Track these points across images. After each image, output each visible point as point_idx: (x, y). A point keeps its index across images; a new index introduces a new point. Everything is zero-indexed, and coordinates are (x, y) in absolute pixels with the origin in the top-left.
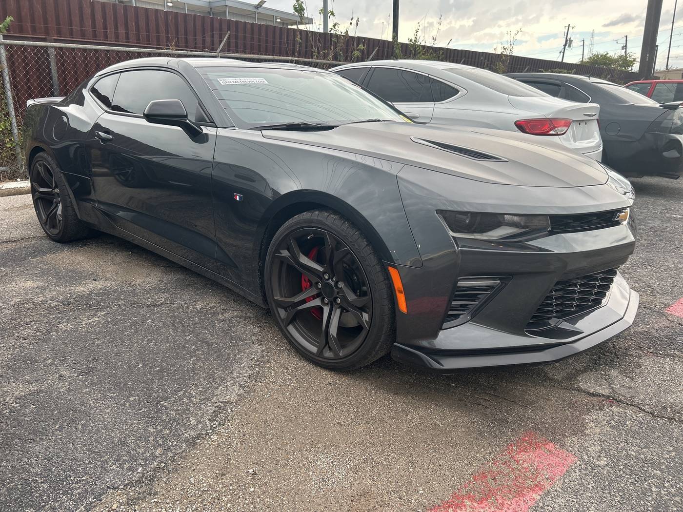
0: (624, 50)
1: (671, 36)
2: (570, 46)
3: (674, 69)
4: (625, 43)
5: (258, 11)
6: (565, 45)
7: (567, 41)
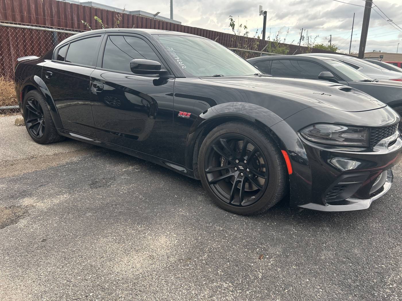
0: (330, 43)
1: (352, 35)
2: (303, 40)
3: (355, 53)
4: (330, 39)
5: (155, 17)
6: (301, 39)
7: (301, 37)
